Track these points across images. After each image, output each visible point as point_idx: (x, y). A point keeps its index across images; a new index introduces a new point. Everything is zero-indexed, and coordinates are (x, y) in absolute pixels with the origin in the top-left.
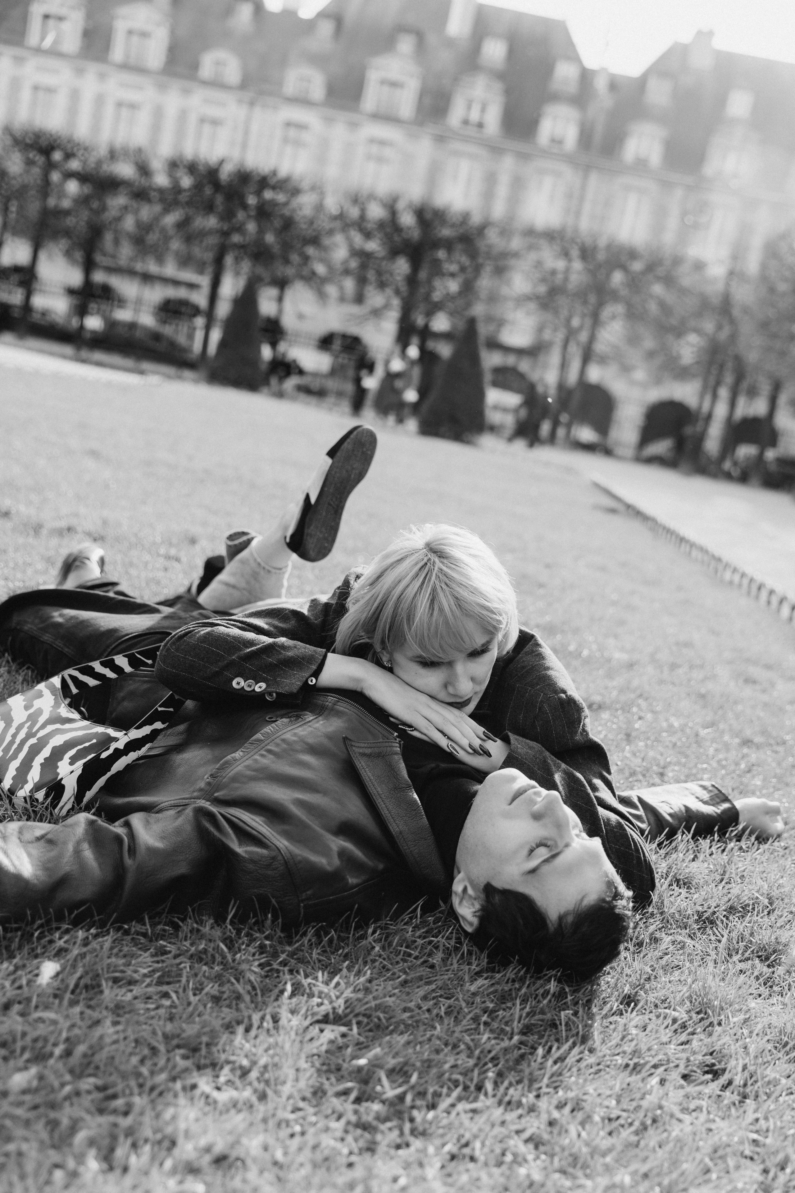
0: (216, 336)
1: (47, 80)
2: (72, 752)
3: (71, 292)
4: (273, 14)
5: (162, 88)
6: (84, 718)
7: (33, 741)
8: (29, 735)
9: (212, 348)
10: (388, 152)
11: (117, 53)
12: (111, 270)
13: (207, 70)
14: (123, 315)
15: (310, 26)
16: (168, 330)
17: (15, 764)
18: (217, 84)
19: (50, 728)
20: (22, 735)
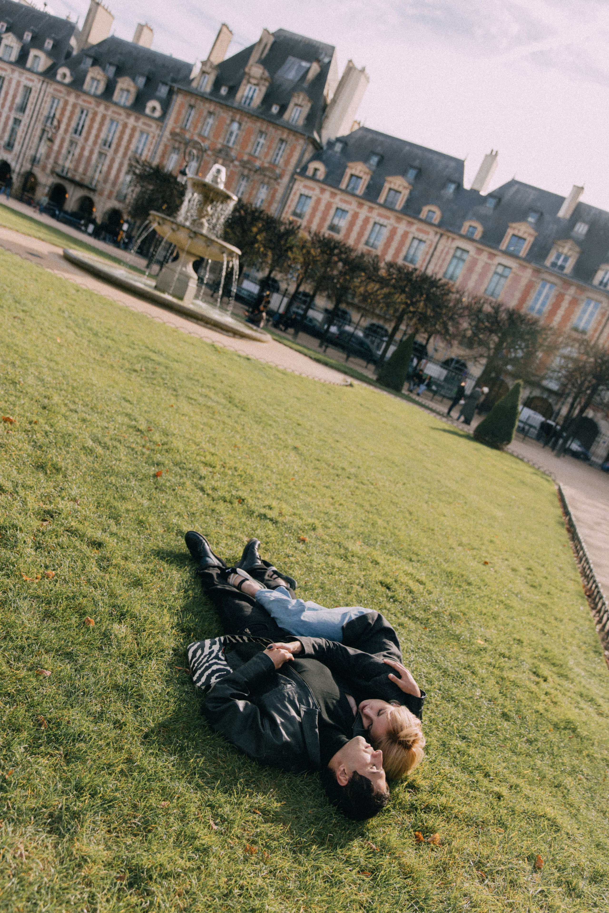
0: (392, 349)
1: (344, 206)
2: (217, 675)
3: (326, 311)
4: (466, 190)
5: (399, 220)
6: (226, 660)
7: (207, 664)
8: (207, 661)
9: (389, 354)
10: (507, 272)
11: (381, 200)
12: (348, 304)
13: (423, 215)
14: (349, 328)
15: (484, 199)
16: (368, 341)
17: (199, 672)
18: (427, 222)
19: (214, 661)
20: (204, 660)
